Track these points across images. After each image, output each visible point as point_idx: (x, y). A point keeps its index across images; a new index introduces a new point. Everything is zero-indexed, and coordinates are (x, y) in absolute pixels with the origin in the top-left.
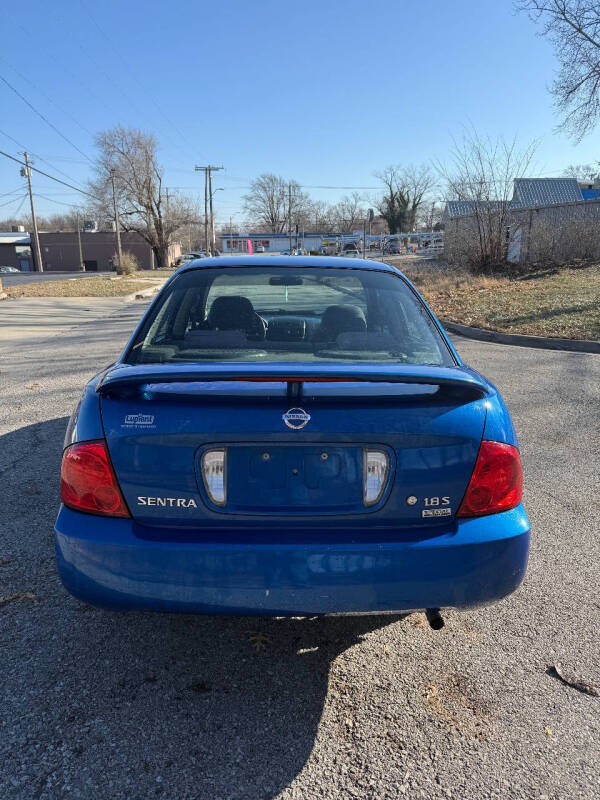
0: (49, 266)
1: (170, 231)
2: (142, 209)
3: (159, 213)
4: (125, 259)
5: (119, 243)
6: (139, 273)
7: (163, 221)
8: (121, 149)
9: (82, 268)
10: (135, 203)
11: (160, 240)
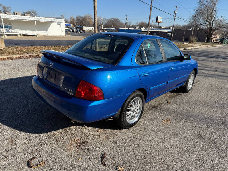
0: (175, 39)
1: (215, 30)
2: (207, 23)
3: (213, 24)
4: (192, 38)
5: (193, 33)
6: (197, 43)
7: (213, 27)
8: (205, 3)
9: (183, 40)
10: (205, 21)
11: (210, 33)
